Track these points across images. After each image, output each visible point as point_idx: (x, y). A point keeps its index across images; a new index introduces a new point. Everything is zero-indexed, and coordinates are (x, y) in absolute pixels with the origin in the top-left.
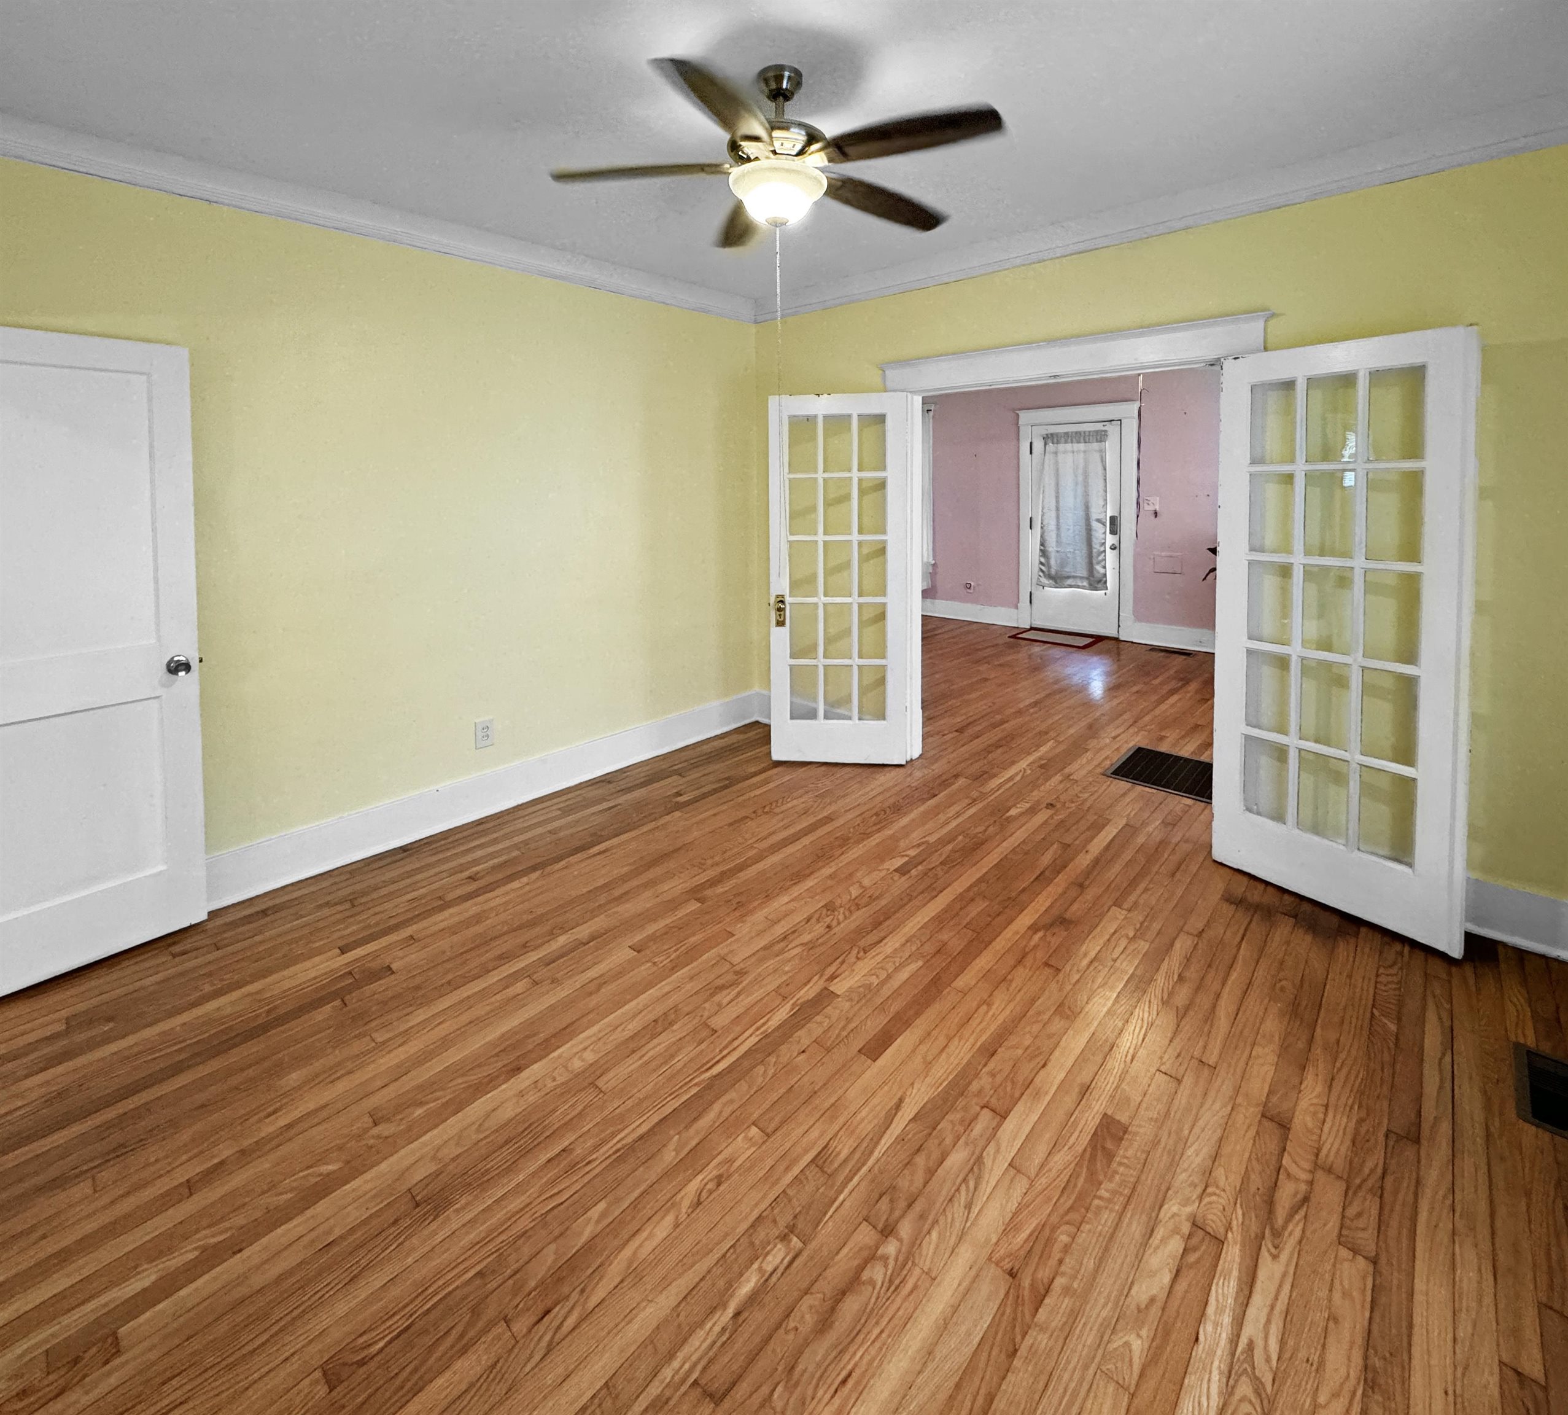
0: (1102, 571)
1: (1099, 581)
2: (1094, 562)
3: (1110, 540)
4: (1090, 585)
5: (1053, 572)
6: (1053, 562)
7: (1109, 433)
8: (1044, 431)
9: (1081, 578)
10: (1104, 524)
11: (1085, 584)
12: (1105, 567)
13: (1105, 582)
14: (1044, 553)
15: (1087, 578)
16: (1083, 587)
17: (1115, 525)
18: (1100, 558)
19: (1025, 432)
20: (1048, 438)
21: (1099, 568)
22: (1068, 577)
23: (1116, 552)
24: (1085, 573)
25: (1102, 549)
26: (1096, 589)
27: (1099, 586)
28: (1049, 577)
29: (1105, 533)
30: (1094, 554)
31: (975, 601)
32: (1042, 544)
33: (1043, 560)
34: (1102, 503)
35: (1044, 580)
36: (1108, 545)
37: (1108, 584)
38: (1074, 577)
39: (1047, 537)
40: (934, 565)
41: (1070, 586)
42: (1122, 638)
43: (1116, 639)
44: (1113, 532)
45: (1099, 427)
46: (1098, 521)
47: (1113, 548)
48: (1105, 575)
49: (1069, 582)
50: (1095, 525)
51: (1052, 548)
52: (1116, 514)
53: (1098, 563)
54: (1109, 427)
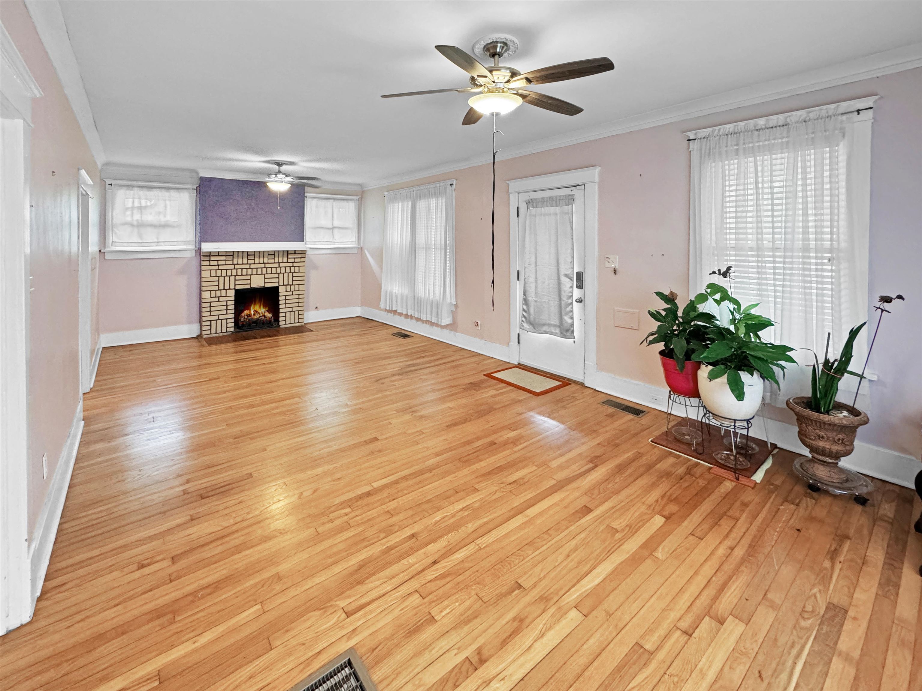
0: (570, 321)
1: (567, 331)
2: (563, 313)
3: (577, 293)
4: (561, 333)
5: (532, 320)
6: (532, 310)
7: (575, 197)
8: (525, 197)
9: (555, 326)
10: (572, 279)
11: (558, 331)
12: (572, 318)
13: (573, 332)
14: (526, 301)
15: (559, 327)
16: (555, 334)
17: (580, 278)
18: (568, 309)
19: (513, 199)
20: (530, 203)
21: (567, 319)
22: (544, 325)
23: (582, 304)
24: (557, 323)
25: (570, 301)
26: (565, 337)
27: (568, 334)
28: (530, 323)
29: (572, 287)
30: (563, 306)
31: (481, 337)
32: (525, 294)
33: (525, 307)
34: (569, 260)
35: (526, 325)
36: (575, 297)
37: (575, 334)
38: (549, 325)
39: (528, 289)
40: (456, 305)
41: (546, 332)
42: (587, 385)
43: (582, 384)
44: (580, 286)
45: (567, 191)
46: (566, 275)
47: (580, 301)
48: (572, 325)
49: (545, 328)
50: (564, 279)
51: (531, 298)
52: (581, 270)
53: (567, 314)
54: (577, 193)
